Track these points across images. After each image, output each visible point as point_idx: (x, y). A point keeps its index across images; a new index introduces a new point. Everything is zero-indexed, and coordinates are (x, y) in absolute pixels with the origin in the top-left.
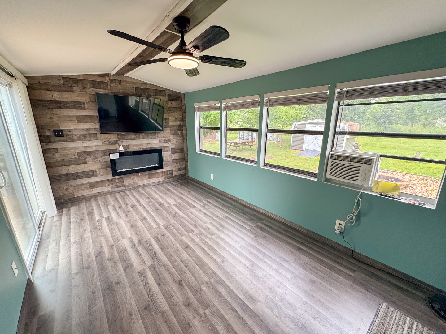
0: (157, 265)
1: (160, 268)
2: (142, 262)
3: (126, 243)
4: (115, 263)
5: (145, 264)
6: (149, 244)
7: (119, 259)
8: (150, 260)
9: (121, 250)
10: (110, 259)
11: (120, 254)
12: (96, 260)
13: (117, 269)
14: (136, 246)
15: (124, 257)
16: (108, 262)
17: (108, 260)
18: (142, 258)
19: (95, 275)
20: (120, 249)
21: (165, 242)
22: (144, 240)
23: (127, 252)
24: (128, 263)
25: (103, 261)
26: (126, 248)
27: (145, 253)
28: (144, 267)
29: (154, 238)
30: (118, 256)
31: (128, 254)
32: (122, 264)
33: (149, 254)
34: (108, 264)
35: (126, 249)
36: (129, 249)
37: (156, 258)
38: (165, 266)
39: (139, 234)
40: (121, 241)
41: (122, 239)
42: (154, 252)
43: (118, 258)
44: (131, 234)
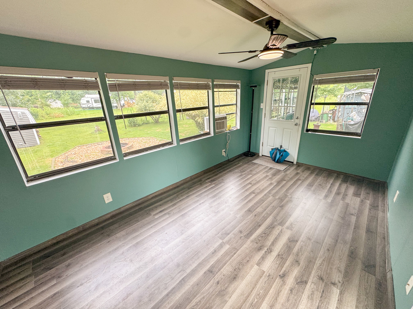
0: (277, 222)
1: (278, 219)
2: (282, 233)
3: (268, 264)
4: (297, 255)
5: (282, 230)
6: (259, 239)
7: (291, 254)
8: (276, 228)
9: (281, 260)
10: (297, 262)
11: (286, 258)
12: (308, 278)
13: (301, 248)
14: (267, 249)
15: (286, 250)
16: (302, 263)
17: (299, 264)
18: (278, 235)
19: (320, 262)
20: (280, 264)
21: (249, 227)
22: (256, 245)
23: (279, 253)
24: (289, 243)
25: (305, 269)
26: (275, 258)
27: (271, 235)
28: (285, 229)
29: (248, 238)
30: (289, 258)
31: (282, 249)
32: (294, 247)
33: (270, 232)
34: (303, 259)
35: (276, 256)
36: (275, 254)
37: (272, 225)
38: (275, 218)
39: (247, 258)
40: (268, 271)
41: (265, 273)
42: (267, 230)
43: (291, 256)
44: (252, 267)
